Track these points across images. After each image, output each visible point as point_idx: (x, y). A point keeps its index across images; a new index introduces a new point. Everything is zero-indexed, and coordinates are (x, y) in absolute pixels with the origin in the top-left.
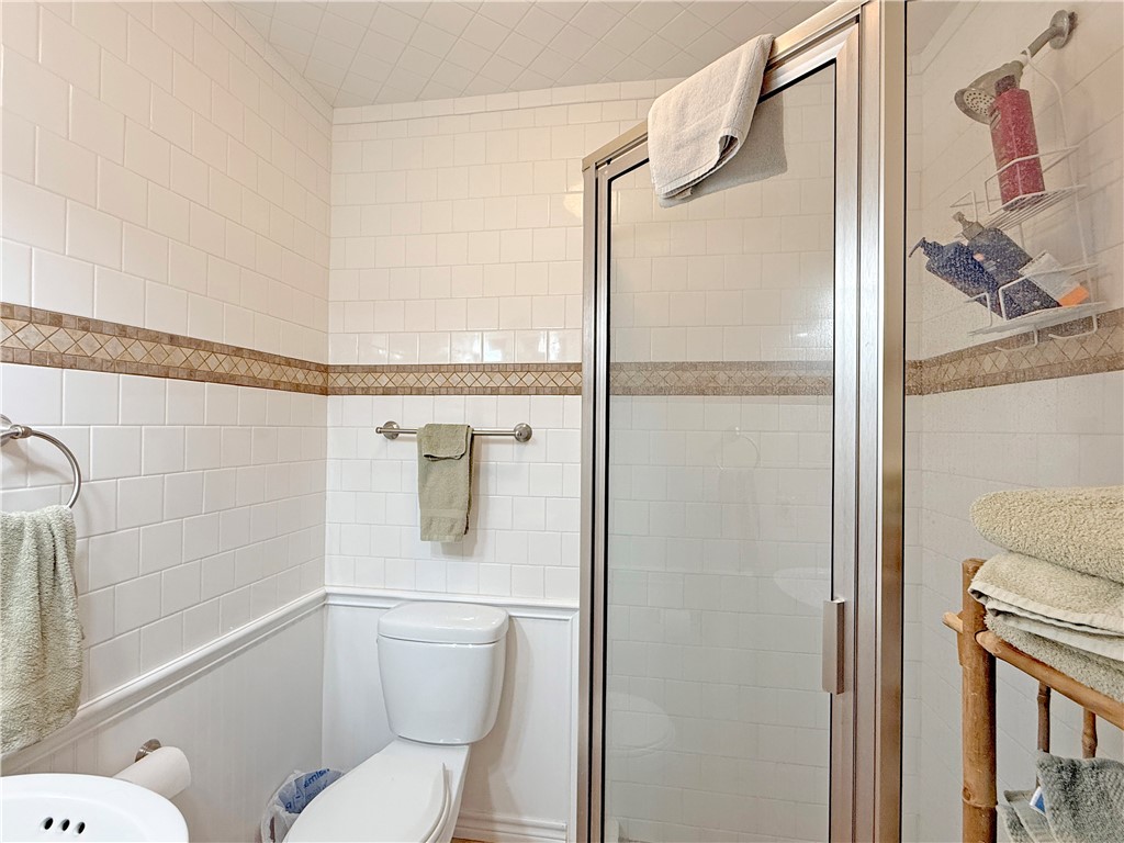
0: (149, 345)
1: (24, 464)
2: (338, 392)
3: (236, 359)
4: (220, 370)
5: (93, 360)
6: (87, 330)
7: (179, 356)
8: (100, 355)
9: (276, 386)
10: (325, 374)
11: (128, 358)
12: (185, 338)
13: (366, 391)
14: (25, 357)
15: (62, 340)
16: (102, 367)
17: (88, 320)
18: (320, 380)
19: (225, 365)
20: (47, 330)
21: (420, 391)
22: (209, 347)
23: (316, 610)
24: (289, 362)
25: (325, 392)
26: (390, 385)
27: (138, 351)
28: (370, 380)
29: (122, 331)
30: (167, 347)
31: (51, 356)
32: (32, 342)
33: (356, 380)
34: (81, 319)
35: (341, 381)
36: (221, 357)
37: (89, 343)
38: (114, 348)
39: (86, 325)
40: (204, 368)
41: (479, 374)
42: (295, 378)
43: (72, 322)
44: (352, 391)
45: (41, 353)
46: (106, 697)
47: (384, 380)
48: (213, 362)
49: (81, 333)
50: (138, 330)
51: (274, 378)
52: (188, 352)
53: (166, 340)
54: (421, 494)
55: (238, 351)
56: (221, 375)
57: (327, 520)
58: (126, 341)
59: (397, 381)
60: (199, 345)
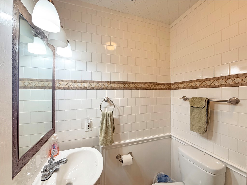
0: (128, 84)
1: (110, 104)
2: (173, 89)
3: (146, 85)
4: (143, 87)
5: (119, 88)
6: (119, 83)
7: (134, 85)
8: (121, 87)
9: (156, 89)
10: (169, 85)
11: (125, 87)
12: (135, 82)
13: (179, 89)
14: (110, 88)
15: (115, 85)
16: (121, 89)
17: (119, 82)
18: (169, 87)
19: (144, 86)
20: (113, 84)
21: (193, 88)
22: (140, 83)
23: (169, 138)
24: (159, 84)
25: (170, 89)
26: (184, 87)
27: (127, 85)
28: (179, 86)
29: (124, 83)
30: (132, 84)
31: (113, 88)
32: (111, 86)
33: (176, 86)
34: (117, 82)
35: (173, 86)
36: (142, 85)
37: (119, 85)
38: (123, 85)
39: (118, 82)
40: (139, 87)
41: (213, 81)
42: (161, 87)
43: (116, 82)
44: (176, 89)
45: (112, 88)
46: (123, 142)
47: (183, 85)
48: (141, 86)
49: (118, 84)
50: (126, 82)
51: (155, 87)
52: (135, 84)
53: (131, 83)
54: (190, 117)
55: (146, 83)
56: (142, 88)
57: (171, 118)
58: (124, 84)
59: (186, 85)
60: (138, 83)
